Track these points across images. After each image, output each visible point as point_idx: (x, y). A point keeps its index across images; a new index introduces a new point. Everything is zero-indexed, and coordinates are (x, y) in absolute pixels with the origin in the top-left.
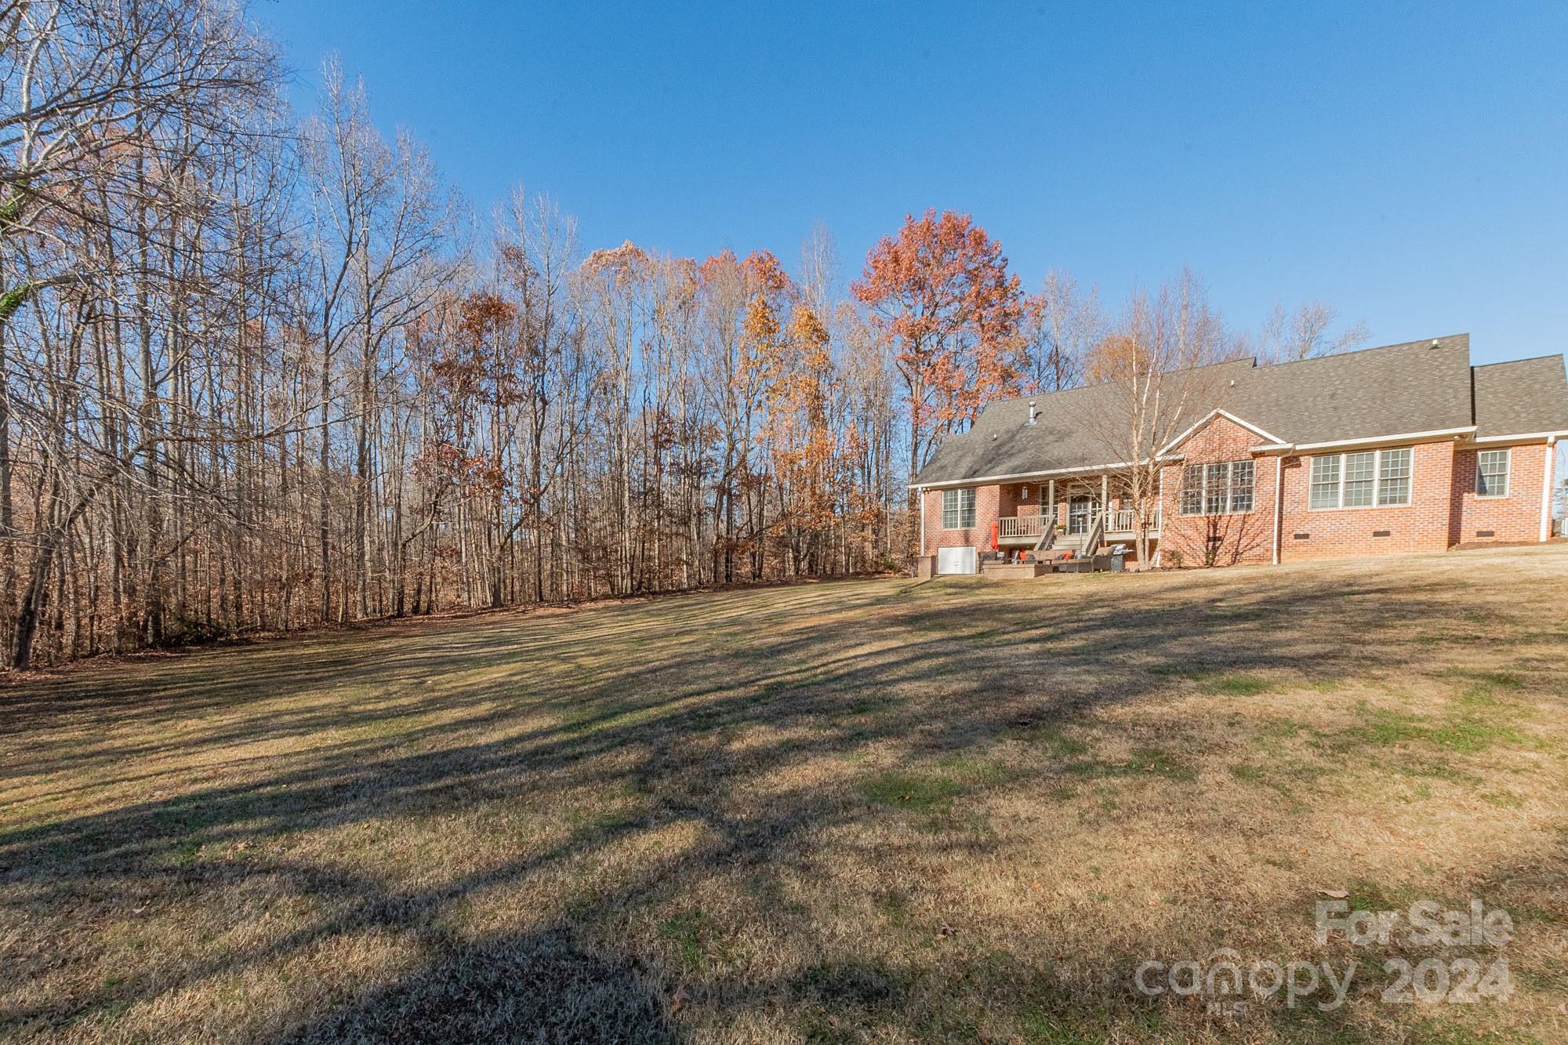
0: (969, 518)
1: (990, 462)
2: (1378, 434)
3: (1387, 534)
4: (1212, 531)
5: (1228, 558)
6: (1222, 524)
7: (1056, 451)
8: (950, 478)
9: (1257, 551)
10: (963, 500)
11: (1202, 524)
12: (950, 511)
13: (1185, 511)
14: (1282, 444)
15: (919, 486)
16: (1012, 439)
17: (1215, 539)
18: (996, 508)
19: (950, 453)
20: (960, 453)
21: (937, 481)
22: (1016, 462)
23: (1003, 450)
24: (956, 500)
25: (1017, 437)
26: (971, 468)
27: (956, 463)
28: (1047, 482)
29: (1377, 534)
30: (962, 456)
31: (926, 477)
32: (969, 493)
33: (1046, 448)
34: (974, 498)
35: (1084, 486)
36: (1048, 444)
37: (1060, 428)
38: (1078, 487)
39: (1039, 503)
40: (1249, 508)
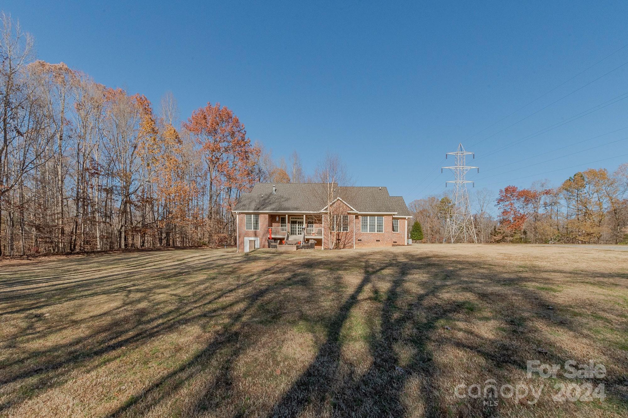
0: (256, 226)
1: (263, 205)
2: (376, 212)
3: (379, 241)
4: (338, 237)
5: (342, 246)
6: (341, 235)
7: (286, 204)
8: (249, 209)
9: (350, 244)
10: (254, 219)
11: (335, 234)
12: (249, 223)
13: (330, 230)
14: (355, 211)
15: (237, 212)
16: (268, 197)
17: (339, 240)
18: (267, 223)
19: (245, 200)
20: (250, 200)
21: (243, 210)
22: (273, 206)
23: (267, 201)
24: (251, 218)
25: (271, 197)
26: (256, 207)
27: (250, 204)
28: (285, 215)
29: (377, 241)
30: (251, 202)
31: (238, 208)
32: (256, 217)
33: (283, 203)
34: (258, 219)
35: (296, 218)
36: (283, 201)
37: (285, 196)
38: (293, 218)
39: (282, 223)
40: (347, 230)
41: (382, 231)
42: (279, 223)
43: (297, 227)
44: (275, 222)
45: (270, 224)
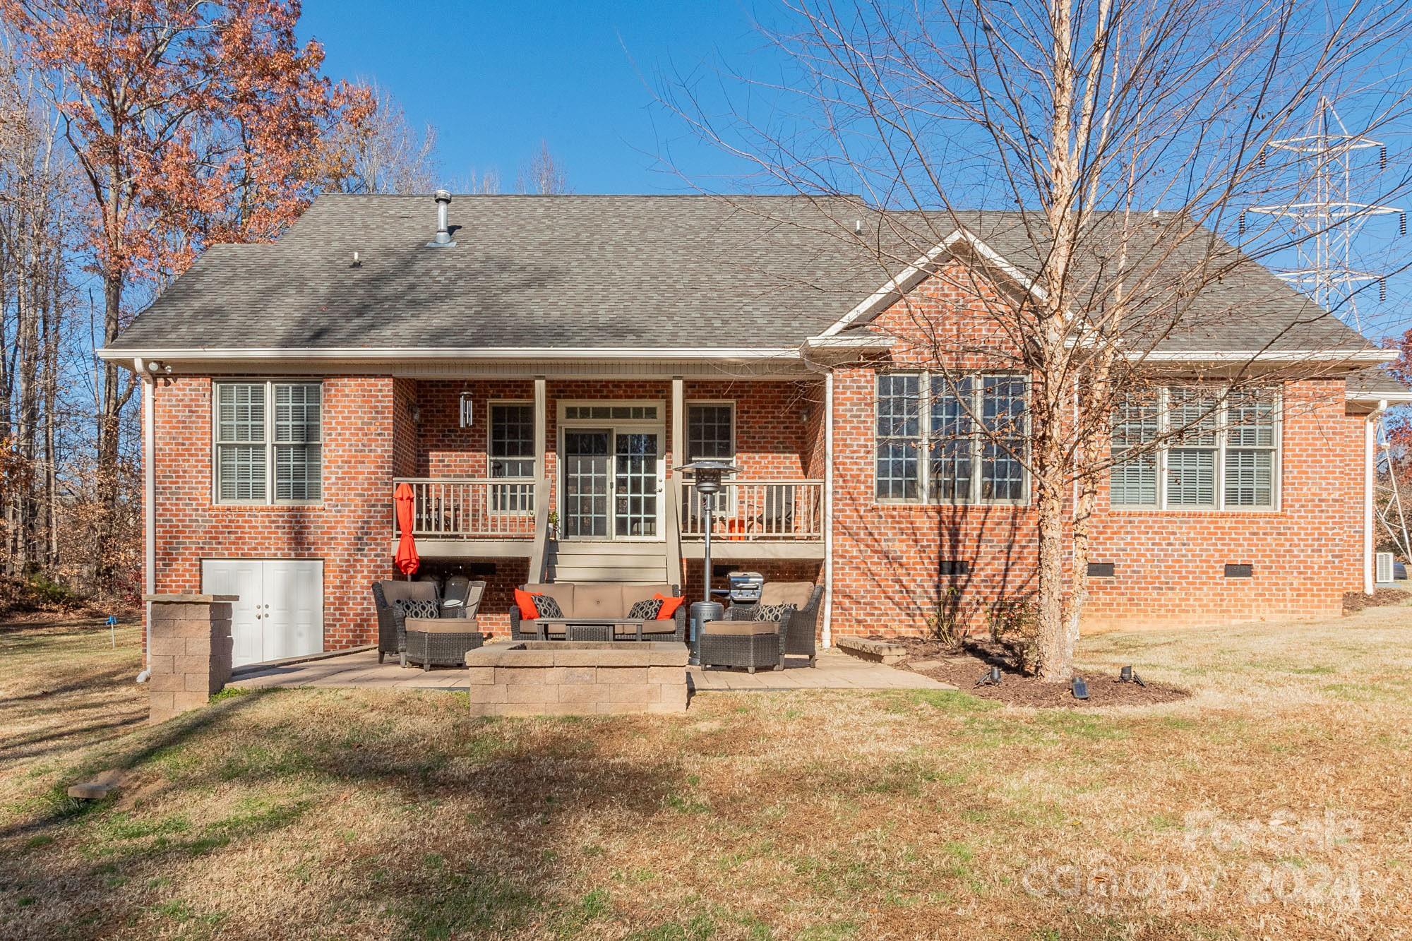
0: (300, 472)
1: (360, 312)
3: (1247, 571)
4: (946, 548)
6: (970, 527)
8: (242, 338)
10: (280, 413)
11: (926, 525)
12: (237, 448)
13: (882, 490)
15: (138, 356)
17: (956, 567)
18: (383, 447)
19: (229, 281)
20: (259, 284)
21: (199, 342)
22: (438, 319)
23: (388, 290)
24: (258, 412)
25: (419, 267)
26: (303, 322)
27: (257, 307)
28: (525, 388)
29: (1232, 570)
30: (268, 293)
31: (160, 332)
32: (298, 396)
33: (505, 299)
34: (313, 414)
35: (601, 413)
36: (506, 290)
37: (520, 258)
38: (585, 413)
39: (498, 450)
40: (1016, 493)
41: (1266, 498)
42: (475, 447)
43: (612, 474)
44: (453, 439)
45: (411, 457)
